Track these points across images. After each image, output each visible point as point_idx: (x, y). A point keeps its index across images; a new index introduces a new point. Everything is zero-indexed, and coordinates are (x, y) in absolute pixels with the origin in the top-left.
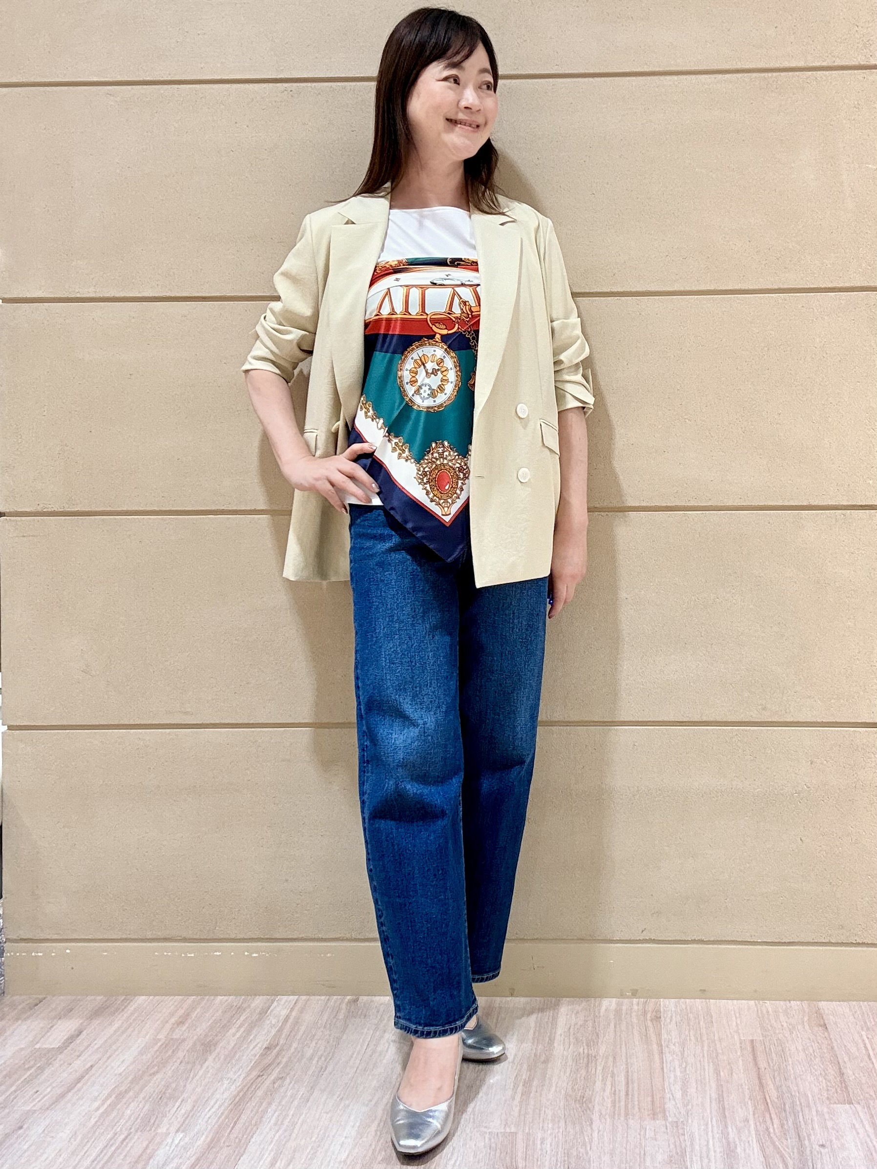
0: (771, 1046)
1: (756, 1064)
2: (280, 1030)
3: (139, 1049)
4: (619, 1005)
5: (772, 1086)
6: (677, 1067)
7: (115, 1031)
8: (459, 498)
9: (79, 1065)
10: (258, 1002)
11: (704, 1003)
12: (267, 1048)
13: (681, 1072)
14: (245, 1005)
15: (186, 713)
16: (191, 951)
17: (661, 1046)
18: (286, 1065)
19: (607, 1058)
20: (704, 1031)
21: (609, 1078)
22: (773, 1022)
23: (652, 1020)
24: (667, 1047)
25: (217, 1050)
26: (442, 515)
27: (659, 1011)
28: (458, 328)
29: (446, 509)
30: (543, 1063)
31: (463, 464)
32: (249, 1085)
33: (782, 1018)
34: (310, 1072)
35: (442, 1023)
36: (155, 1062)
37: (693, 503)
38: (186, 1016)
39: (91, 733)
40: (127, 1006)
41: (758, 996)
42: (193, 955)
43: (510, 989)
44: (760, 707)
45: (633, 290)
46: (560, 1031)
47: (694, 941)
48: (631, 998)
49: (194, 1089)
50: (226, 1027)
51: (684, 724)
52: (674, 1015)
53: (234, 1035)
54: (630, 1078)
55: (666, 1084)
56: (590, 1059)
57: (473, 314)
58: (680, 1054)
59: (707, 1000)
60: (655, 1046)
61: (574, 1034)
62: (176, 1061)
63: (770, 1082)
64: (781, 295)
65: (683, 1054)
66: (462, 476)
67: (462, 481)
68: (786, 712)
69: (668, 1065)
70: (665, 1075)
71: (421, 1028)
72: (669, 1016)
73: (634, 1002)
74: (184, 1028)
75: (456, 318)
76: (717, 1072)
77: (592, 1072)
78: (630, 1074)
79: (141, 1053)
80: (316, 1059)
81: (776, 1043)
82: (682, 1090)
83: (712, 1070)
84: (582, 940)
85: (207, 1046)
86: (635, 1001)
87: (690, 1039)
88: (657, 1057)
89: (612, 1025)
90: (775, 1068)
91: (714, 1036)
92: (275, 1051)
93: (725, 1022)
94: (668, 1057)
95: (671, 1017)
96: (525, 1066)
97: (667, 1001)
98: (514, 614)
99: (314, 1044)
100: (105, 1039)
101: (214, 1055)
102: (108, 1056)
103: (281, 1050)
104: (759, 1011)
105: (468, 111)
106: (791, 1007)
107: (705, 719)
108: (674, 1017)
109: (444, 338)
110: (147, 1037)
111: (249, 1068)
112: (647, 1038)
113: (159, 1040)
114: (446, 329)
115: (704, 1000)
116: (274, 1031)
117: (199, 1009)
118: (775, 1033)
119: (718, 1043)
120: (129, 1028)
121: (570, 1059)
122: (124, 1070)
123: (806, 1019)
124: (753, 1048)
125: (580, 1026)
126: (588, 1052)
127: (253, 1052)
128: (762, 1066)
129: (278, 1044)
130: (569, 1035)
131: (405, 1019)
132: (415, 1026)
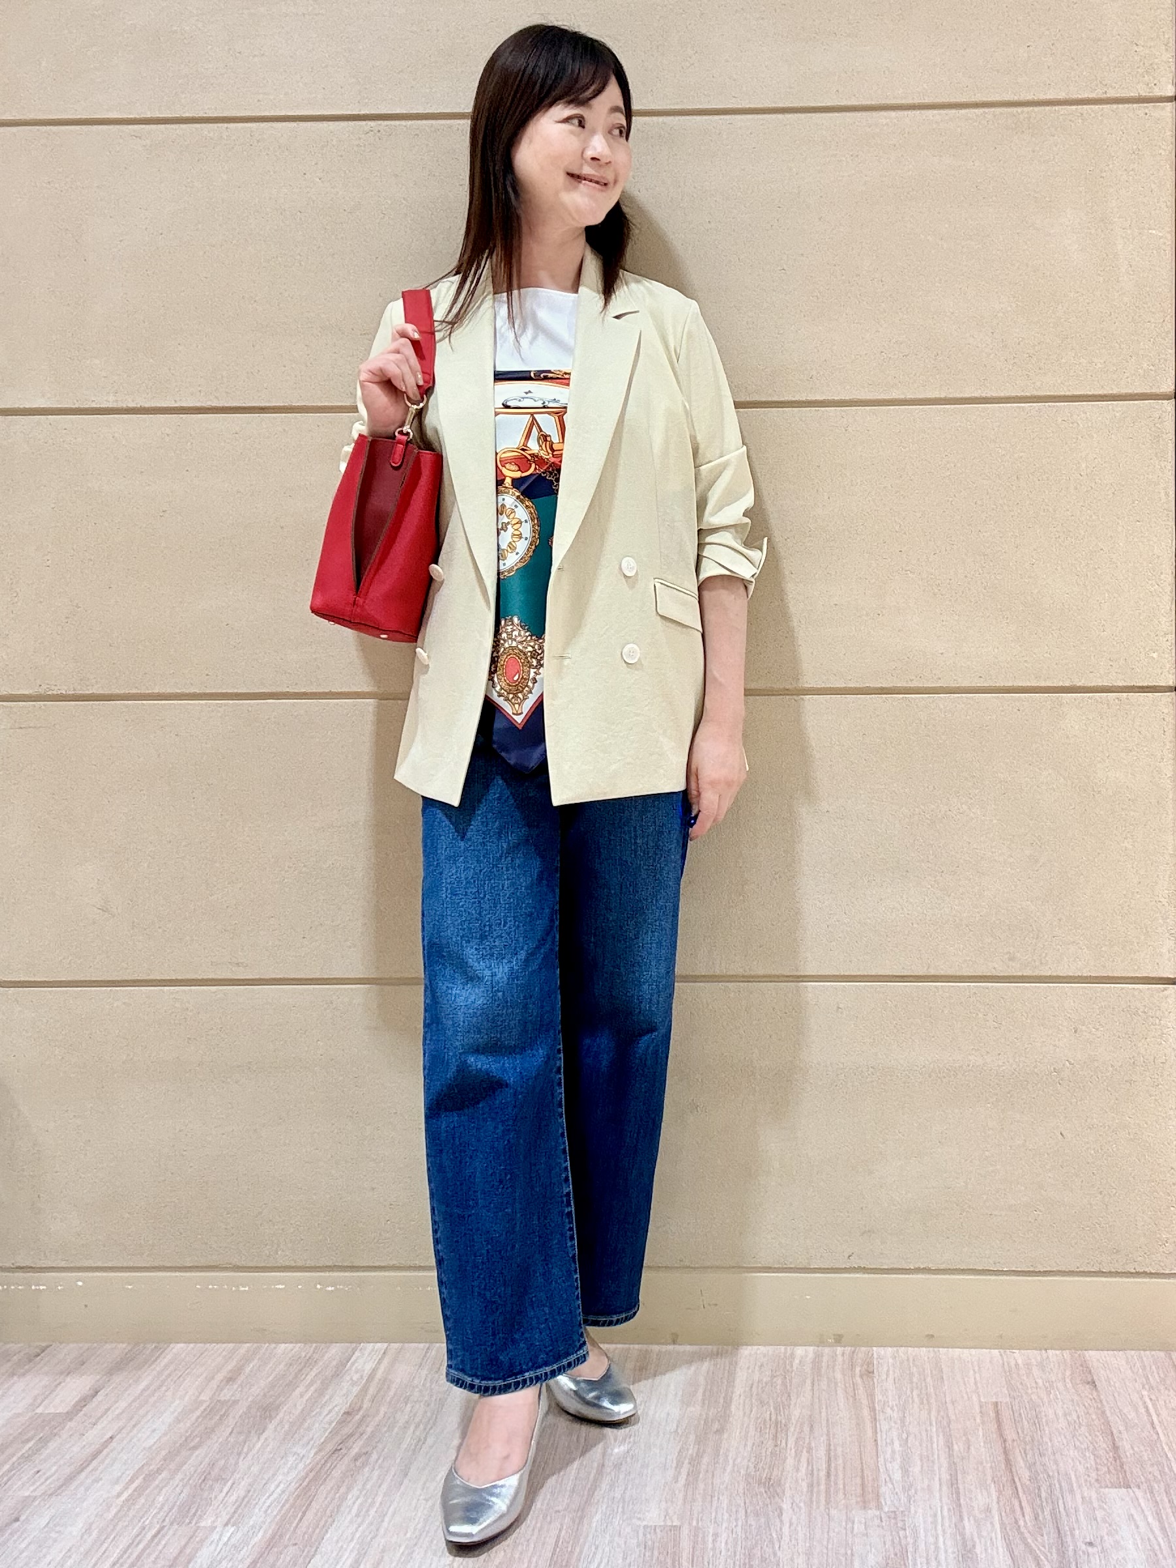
0: (1022, 1411)
1: (1001, 1435)
2: (365, 1389)
3: (176, 1414)
4: (818, 1357)
5: (1022, 1464)
6: (895, 1438)
7: (143, 1390)
8: (531, 692)
9: (94, 1435)
10: (335, 1351)
11: (932, 1353)
12: (347, 1413)
13: (900, 1445)
14: (316, 1356)
16: (245, 1284)
17: (875, 1410)
18: (372, 1436)
19: (802, 1424)
20: (932, 1390)
21: (805, 1454)
22: (1024, 1377)
23: (861, 1376)
24: (883, 1412)
25: (281, 1415)
26: (513, 714)
27: (870, 1363)
28: (536, 469)
29: (517, 706)
30: (715, 1433)
32: (323, 1461)
33: (1036, 1371)
34: (404, 1446)
35: (504, 1376)
36: (196, 1432)
37: (915, 684)
38: (238, 1370)
40: (158, 1357)
41: (1003, 1343)
42: (247, 1289)
43: (672, 1334)
44: (1006, 956)
45: (836, 398)
46: (739, 1389)
47: (918, 1270)
48: (833, 1346)
49: (249, 1468)
50: (292, 1385)
51: (906, 979)
52: (891, 1369)
53: (302, 1396)
54: (832, 1454)
55: (881, 1460)
56: (780, 1428)
57: (555, 453)
58: (899, 1422)
59: (936, 1349)
60: (866, 1412)
61: (757, 1395)
62: (224, 1431)
63: (1019, 1459)
64: (1035, 404)
65: (903, 1420)
66: (535, 663)
67: (535, 670)
68: (1041, 963)
69: (884, 1437)
70: (879, 1448)
71: (478, 1381)
72: (885, 1370)
73: (838, 1352)
74: (235, 1387)
75: (534, 456)
76: (949, 1447)
77: (783, 1445)
78: (833, 1448)
79: (178, 1420)
80: (412, 1428)
81: (1027, 1407)
82: (902, 1469)
83: (941, 1442)
85: (265, 1411)
86: (839, 1350)
87: (913, 1401)
88: (868, 1425)
89: (809, 1382)
90: (1027, 1439)
91: (945, 1396)
92: (358, 1417)
93: (959, 1378)
94: (884, 1425)
95: (888, 1371)
96: (692, 1437)
97: (882, 1351)
99: (409, 1407)
100: (130, 1401)
101: (275, 1422)
102: (134, 1423)
103: (365, 1416)
104: (1006, 1364)
105: (596, 162)
106: (1048, 1357)
107: (932, 972)
108: (891, 1372)
109: (516, 483)
110: (187, 1398)
111: (322, 1440)
112: (855, 1399)
113: (202, 1402)
114: (519, 470)
115: (931, 1349)
116: (356, 1390)
117: (256, 1361)
118: (1027, 1393)
119: (950, 1406)
120: (161, 1386)
121: (752, 1428)
122: (155, 1443)
123: (1068, 1373)
124: (997, 1413)
125: (766, 1384)
126: (777, 1418)
127: (328, 1418)
128: (1009, 1438)
129: (360, 1408)
130: (752, 1395)
131: (457, 1369)
132: (470, 1379)
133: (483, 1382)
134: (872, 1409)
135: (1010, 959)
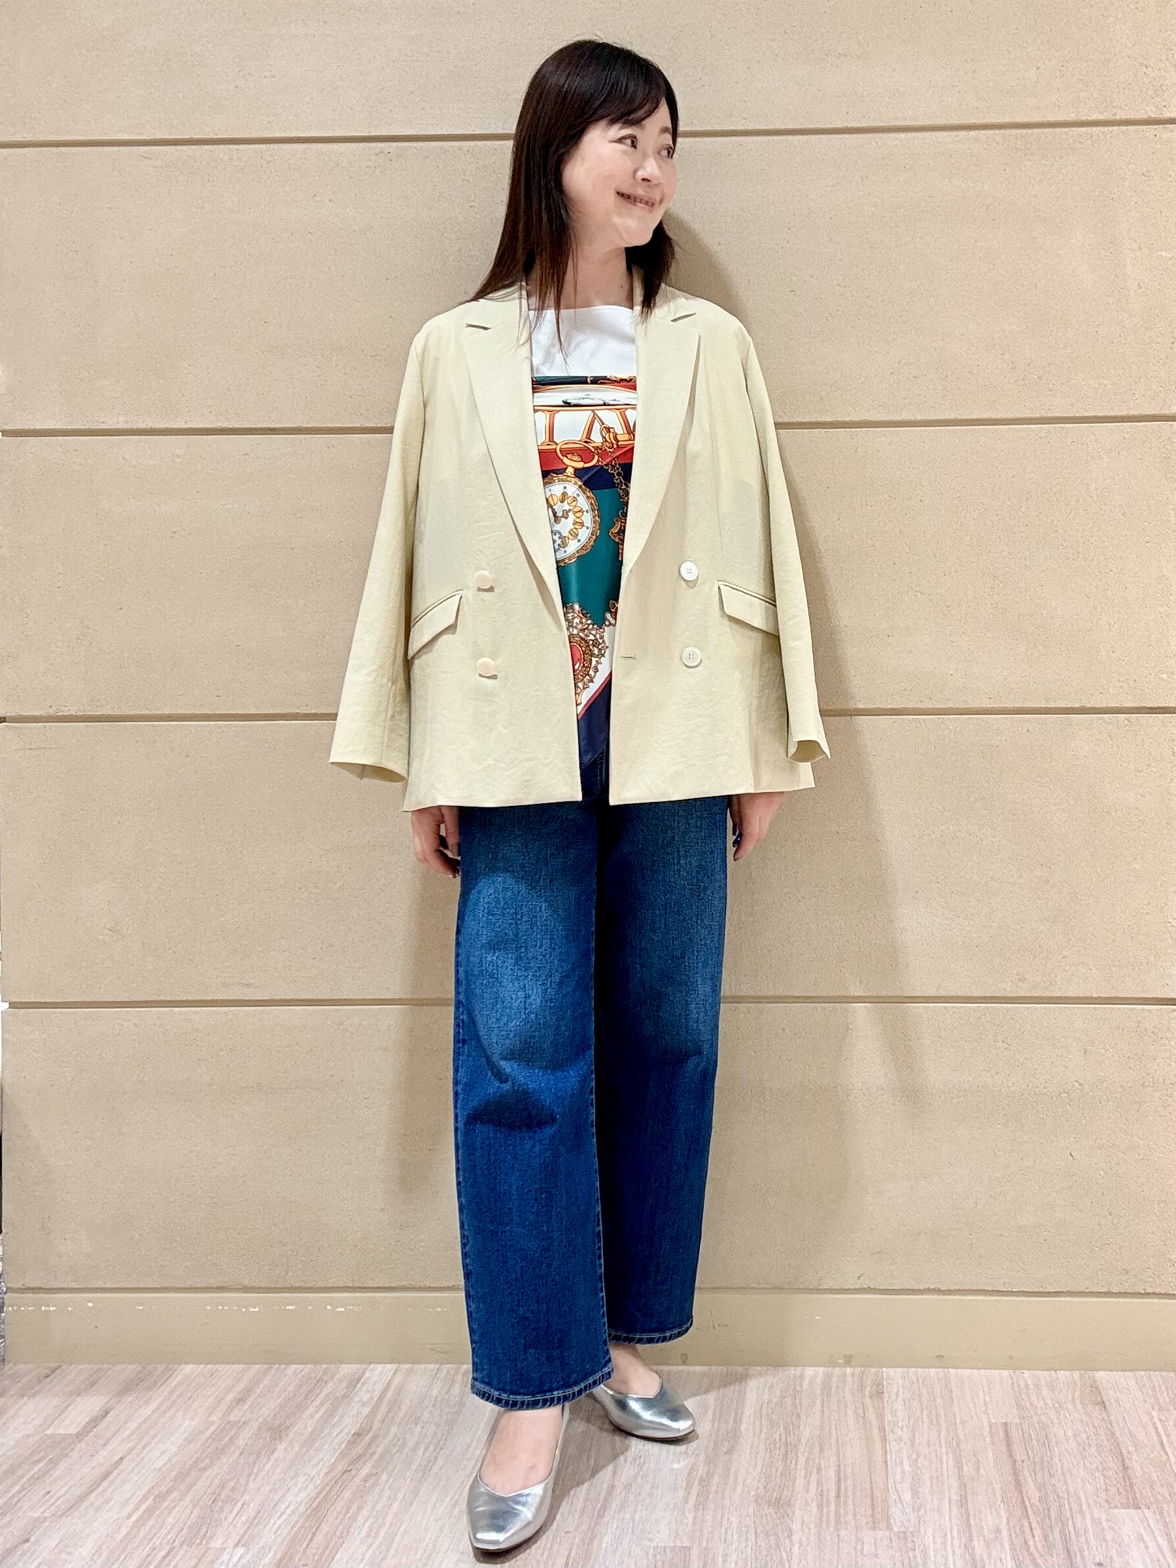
0: (1031, 1432)
1: (1011, 1455)
2: (373, 1412)
3: (186, 1435)
4: (828, 1376)
5: (1031, 1484)
6: (905, 1458)
7: (154, 1411)
8: (592, 681)
9: (104, 1457)
10: (345, 1371)
11: (942, 1374)
12: (357, 1434)
13: (910, 1466)
14: (325, 1377)
15: (249, 985)
16: (255, 1304)
17: (884, 1429)
18: (382, 1457)
19: (812, 1445)
20: (942, 1412)
21: (815, 1474)
22: (1034, 1398)
23: (871, 1397)
24: (893, 1432)
25: (291, 1435)
27: (880, 1384)
28: (598, 461)
30: (725, 1453)
31: (598, 636)
32: (332, 1483)
33: (1045, 1392)
34: (415, 1465)
35: (534, 1392)
36: (206, 1453)
38: (249, 1391)
39: (121, 1011)
40: (169, 1377)
41: (1013, 1364)
42: (256, 1310)
43: (684, 1355)
44: (1016, 978)
45: (845, 421)
46: (749, 1410)
47: (928, 1291)
48: (842, 1367)
49: (259, 1489)
50: (301, 1407)
52: (901, 1389)
53: (312, 1417)
54: (842, 1474)
55: (891, 1482)
56: (789, 1449)
57: (619, 443)
58: (909, 1442)
59: (946, 1370)
60: (876, 1432)
61: (767, 1415)
62: (234, 1452)
63: (1029, 1479)
65: (913, 1442)
66: (596, 651)
67: (597, 659)
68: (1051, 984)
69: (894, 1456)
70: (889, 1468)
71: (506, 1395)
72: (896, 1390)
73: (848, 1372)
74: (246, 1407)
75: (597, 448)
76: (959, 1465)
77: (792, 1467)
78: (842, 1469)
79: (188, 1441)
80: (422, 1450)
81: (1037, 1427)
82: (911, 1489)
83: (951, 1463)
84: (777, 1289)
85: (277, 1431)
86: (849, 1370)
87: (923, 1422)
88: (878, 1446)
89: (818, 1402)
90: (1036, 1460)
91: (955, 1418)
92: (367, 1438)
93: (969, 1399)
94: (893, 1446)
95: (898, 1392)
96: (702, 1458)
97: (891, 1371)
98: (678, 851)
99: (419, 1429)
100: (140, 1421)
101: (284, 1445)
102: (143, 1444)
103: (375, 1437)
104: (1015, 1385)
105: (646, 183)
106: (1057, 1378)
107: (943, 993)
108: (900, 1393)
109: (578, 473)
110: (196, 1419)
111: (333, 1460)
112: (865, 1420)
113: (212, 1423)
114: (582, 461)
115: (941, 1370)
116: (366, 1411)
117: (266, 1383)
118: (1036, 1414)
119: (960, 1427)
120: (171, 1407)
121: (762, 1447)
122: (165, 1464)
123: (1077, 1394)
124: (1006, 1432)
125: (776, 1404)
126: (786, 1439)
127: (337, 1440)
128: (1018, 1458)
129: (371, 1428)
130: (761, 1416)
131: (483, 1382)
132: (498, 1393)
133: (511, 1396)
134: (882, 1430)
135: (1020, 980)
